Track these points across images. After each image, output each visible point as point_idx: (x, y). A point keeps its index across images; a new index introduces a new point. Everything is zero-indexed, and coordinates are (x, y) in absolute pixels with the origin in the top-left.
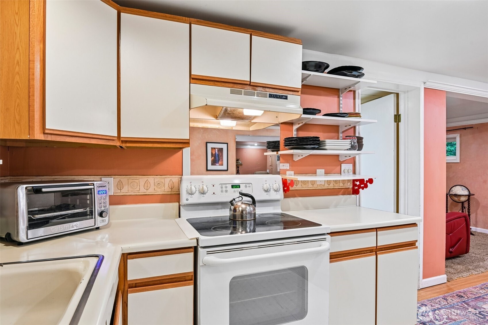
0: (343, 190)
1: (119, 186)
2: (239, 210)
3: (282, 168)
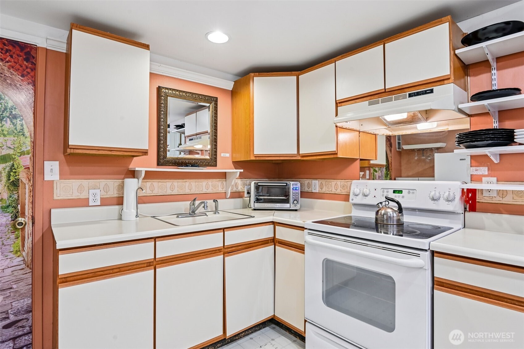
1: (321, 187)
2: (381, 213)
3: (475, 174)
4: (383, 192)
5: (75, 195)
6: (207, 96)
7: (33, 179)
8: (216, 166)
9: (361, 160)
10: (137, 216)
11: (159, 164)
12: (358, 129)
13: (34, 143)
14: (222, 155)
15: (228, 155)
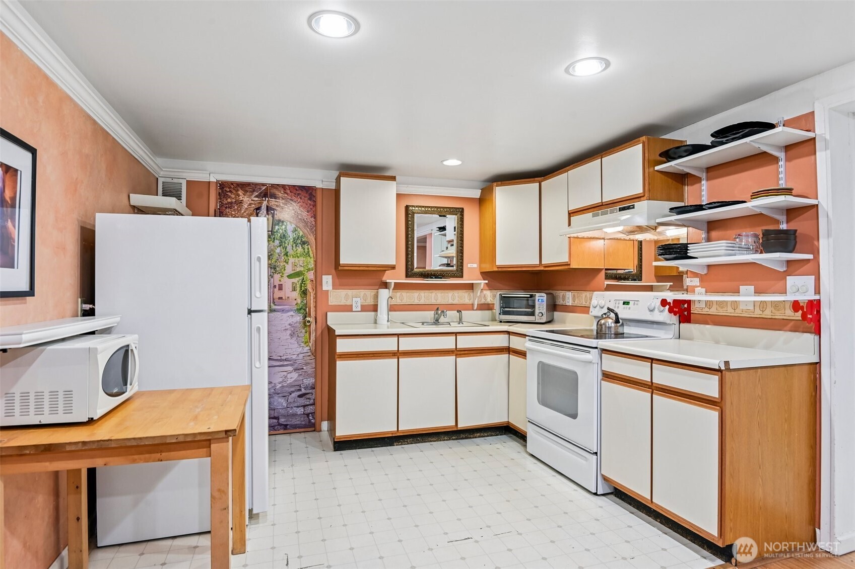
0: (792, 323)
1: (574, 299)
3: (690, 285)
4: (616, 304)
5: (343, 302)
6: (453, 208)
7: (315, 289)
8: (462, 277)
9: (606, 269)
10: (388, 321)
11: (407, 276)
12: (602, 237)
13: (316, 262)
14: (469, 265)
15: (475, 266)
